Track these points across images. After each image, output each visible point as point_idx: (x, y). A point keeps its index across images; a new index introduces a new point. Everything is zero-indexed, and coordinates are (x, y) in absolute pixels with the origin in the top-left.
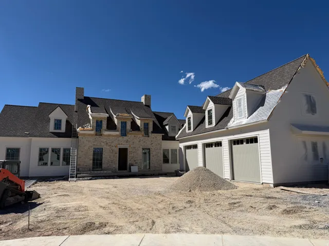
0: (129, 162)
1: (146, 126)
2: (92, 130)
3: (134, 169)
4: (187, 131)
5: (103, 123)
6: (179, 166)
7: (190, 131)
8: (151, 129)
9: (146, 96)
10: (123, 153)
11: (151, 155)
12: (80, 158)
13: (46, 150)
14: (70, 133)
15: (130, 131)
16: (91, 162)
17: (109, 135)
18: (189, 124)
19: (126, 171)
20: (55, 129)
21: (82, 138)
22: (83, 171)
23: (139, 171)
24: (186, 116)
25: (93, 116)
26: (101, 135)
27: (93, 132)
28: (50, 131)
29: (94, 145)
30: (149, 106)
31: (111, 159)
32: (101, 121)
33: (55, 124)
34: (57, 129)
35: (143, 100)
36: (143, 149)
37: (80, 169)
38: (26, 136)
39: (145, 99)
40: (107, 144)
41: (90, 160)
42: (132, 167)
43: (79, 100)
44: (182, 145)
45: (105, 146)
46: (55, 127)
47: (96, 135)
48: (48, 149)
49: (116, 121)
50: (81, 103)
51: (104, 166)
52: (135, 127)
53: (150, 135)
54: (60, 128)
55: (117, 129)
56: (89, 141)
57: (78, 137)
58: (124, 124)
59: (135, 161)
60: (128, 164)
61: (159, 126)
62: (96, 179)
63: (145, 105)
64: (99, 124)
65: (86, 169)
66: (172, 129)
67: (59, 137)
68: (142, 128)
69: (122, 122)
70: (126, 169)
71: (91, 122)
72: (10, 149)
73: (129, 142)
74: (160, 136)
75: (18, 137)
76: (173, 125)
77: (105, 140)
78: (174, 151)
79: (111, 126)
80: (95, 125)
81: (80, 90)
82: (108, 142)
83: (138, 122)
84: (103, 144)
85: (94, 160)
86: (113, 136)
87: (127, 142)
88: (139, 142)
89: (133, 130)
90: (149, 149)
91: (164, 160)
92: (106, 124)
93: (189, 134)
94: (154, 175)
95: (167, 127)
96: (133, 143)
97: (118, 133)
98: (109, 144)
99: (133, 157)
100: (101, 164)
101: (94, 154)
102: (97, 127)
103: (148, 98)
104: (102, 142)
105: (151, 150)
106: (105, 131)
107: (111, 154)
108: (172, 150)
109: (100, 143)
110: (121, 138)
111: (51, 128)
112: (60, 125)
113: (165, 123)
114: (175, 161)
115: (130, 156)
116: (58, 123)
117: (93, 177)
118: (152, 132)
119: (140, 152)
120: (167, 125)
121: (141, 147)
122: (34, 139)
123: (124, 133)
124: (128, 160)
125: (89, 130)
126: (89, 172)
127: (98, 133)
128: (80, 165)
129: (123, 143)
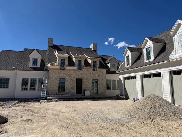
0: (83, 88)
1: (95, 63)
2: (58, 66)
3: (87, 94)
4: (126, 66)
5: (65, 61)
6: (119, 92)
7: (128, 66)
8: (98, 65)
9: (93, 44)
10: (79, 82)
11: (99, 84)
12: (50, 85)
13: (27, 79)
14: (43, 68)
15: (84, 67)
16: (58, 88)
17: (70, 70)
18: (128, 60)
19: (81, 95)
20: (33, 65)
21: (51, 71)
22: (52, 95)
23: (90, 95)
24: (125, 55)
25: (58, 56)
26: (64, 69)
27: (58, 67)
28: (30, 66)
29: (59, 76)
30: (95, 51)
31: (71, 86)
32: (64, 60)
33: (33, 62)
34: (35, 65)
35: (91, 47)
36: (93, 80)
37: (50, 93)
38: (13, 69)
39: (93, 46)
40: (68, 75)
41: (57, 86)
42: (85, 92)
43: (50, 46)
44: (121, 77)
45: (67, 77)
46: (33, 64)
47: (61, 69)
48: (28, 79)
49: (74, 60)
50: (51, 48)
51: (66, 91)
52: (87, 64)
53: (98, 69)
54: (36, 65)
55: (75, 65)
56: (56, 73)
57: (48, 71)
58: (79, 62)
59: (87, 87)
60: (83, 90)
61: (103, 63)
62: (60, 101)
63: (93, 50)
64: (62, 62)
65: (54, 93)
66: (112, 66)
67: (36, 70)
68: (92, 64)
69: (78, 60)
70: (81, 93)
71: (58, 60)
72: (3, 79)
73: (84, 74)
74: (104, 70)
75: (7, 70)
76: (113, 63)
77: (67, 73)
78: (114, 81)
79: (71, 63)
80: (60, 62)
81: (50, 40)
82: (69, 74)
83: (90, 61)
84: (65, 75)
85: (59, 87)
86: (72, 70)
87: (82, 74)
88: (90, 74)
89: (86, 66)
90: (97, 80)
91: (107, 87)
92: (67, 61)
93: (128, 68)
94: (101, 98)
95: (109, 65)
96: (86, 75)
97: (76, 68)
98: (70, 76)
99: (86, 85)
100: (64, 90)
101: (59, 83)
102: (61, 63)
103: (95, 46)
104: (64, 74)
105: (98, 80)
106: (67, 66)
107: (72, 83)
108: (113, 80)
109: (64, 75)
110: (78, 72)
111: (31, 64)
112: (37, 62)
113: (107, 62)
114: (114, 88)
115: (84, 84)
116: (35, 61)
117: (58, 99)
118: (99, 68)
119: (91, 81)
120: (108, 63)
121: (92, 78)
122: (18, 72)
123: (80, 68)
124: (83, 87)
125: (56, 66)
126: (56, 95)
127: (62, 68)
128: (49, 90)
129: (79, 75)
